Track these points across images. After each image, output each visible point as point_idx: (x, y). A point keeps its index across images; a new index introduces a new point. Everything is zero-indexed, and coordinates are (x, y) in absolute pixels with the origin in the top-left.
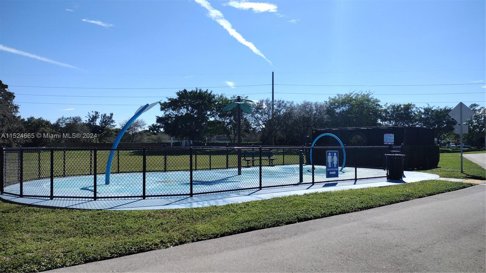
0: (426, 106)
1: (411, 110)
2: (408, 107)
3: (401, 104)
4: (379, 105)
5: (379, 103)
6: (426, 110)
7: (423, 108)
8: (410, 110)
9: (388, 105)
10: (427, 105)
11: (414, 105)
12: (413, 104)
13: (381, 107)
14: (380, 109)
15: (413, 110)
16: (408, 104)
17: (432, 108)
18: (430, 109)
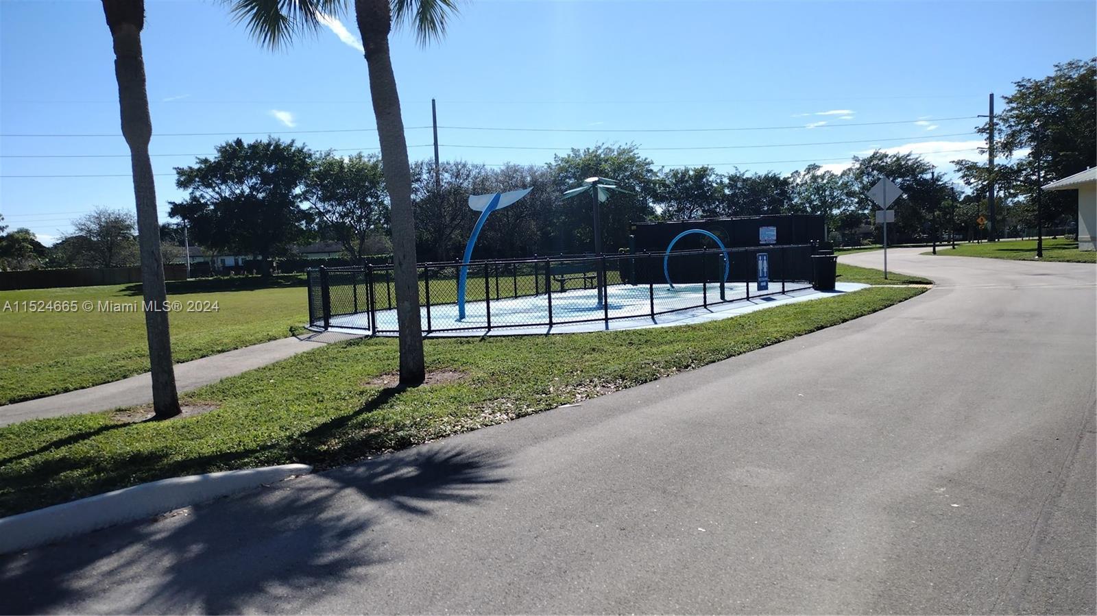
0: (733, 172)
1: (707, 180)
2: (702, 173)
3: (689, 167)
4: (651, 171)
5: (652, 167)
6: (731, 178)
7: (726, 175)
8: (704, 180)
9: (666, 170)
10: (735, 169)
11: (712, 169)
12: (710, 167)
13: (655, 174)
14: (653, 178)
15: (711, 179)
16: (701, 167)
17: (743, 174)
18: (738, 177)
